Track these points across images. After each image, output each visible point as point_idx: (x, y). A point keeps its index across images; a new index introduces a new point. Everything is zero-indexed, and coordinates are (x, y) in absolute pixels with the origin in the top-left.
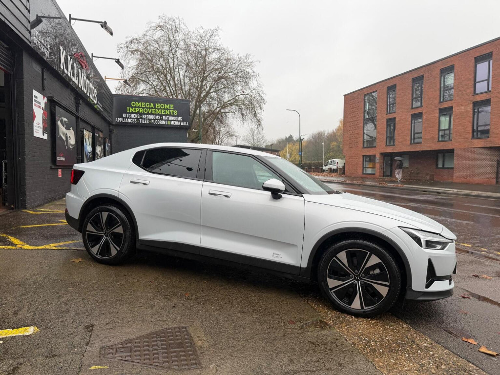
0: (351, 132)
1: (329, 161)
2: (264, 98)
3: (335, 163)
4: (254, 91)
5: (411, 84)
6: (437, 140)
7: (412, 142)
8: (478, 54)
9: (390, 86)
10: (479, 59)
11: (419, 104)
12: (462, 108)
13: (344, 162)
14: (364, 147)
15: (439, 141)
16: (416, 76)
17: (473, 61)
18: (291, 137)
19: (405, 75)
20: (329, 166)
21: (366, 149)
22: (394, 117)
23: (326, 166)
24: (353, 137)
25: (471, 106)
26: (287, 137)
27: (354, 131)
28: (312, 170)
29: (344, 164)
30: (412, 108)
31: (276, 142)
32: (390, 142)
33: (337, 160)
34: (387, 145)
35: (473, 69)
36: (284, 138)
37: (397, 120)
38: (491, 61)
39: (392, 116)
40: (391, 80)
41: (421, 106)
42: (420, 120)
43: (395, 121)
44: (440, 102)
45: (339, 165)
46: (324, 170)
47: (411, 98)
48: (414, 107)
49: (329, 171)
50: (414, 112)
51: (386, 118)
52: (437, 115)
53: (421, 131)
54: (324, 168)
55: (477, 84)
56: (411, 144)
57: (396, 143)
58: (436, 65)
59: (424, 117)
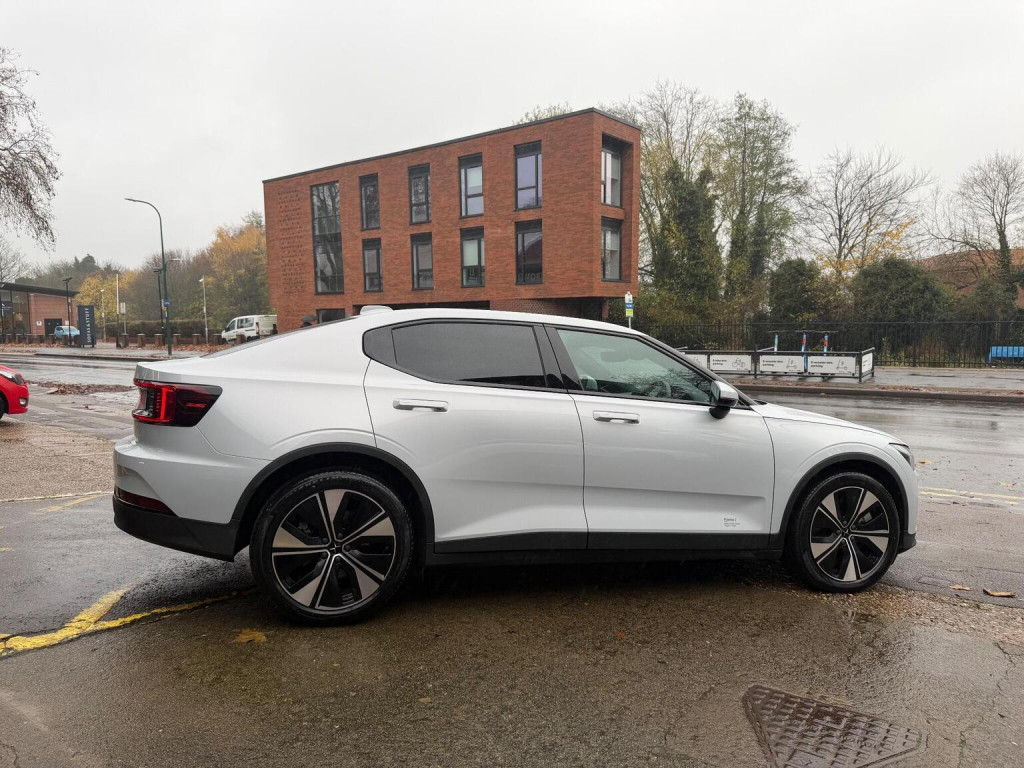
0: (287, 260)
1: (236, 319)
2: (55, 164)
3: (252, 325)
4: (22, 144)
5: (407, 177)
6: (460, 285)
7: (416, 286)
8: (519, 141)
9: (367, 175)
10: (521, 150)
11: (423, 218)
12: (499, 231)
13: (275, 322)
14: (317, 293)
15: (463, 287)
16: (415, 163)
17: (512, 152)
18: (89, 260)
19: (393, 158)
20: (236, 330)
21: (323, 298)
22: (377, 236)
23: (228, 330)
24: (292, 271)
25: (512, 228)
26: (80, 260)
27: (292, 259)
28: (195, 340)
29: (274, 326)
30: (411, 224)
31: (46, 271)
32: (372, 284)
33: (255, 318)
34: (366, 291)
35: (513, 166)
36: (70, 260)
37: (383, 242)
38: (540, 157)
39: (374, 235)
40: (366, 165)
41: (428, 222)
42: (429, 247)
43: (380, 244)
44: (461, 217)
45: (261, 328)
46: (224, 339)
47: (408, 205)
48: (414, 221)
49: (239, 340)
50: (416, 230)
51: (361, 238)
52: (458, 240)
53: (430, 267)
54: (224, 334)
55: (519, 192)
56: (413, 289)
57: (385, 287)
58: (450, 148)
59: (435, 241)
